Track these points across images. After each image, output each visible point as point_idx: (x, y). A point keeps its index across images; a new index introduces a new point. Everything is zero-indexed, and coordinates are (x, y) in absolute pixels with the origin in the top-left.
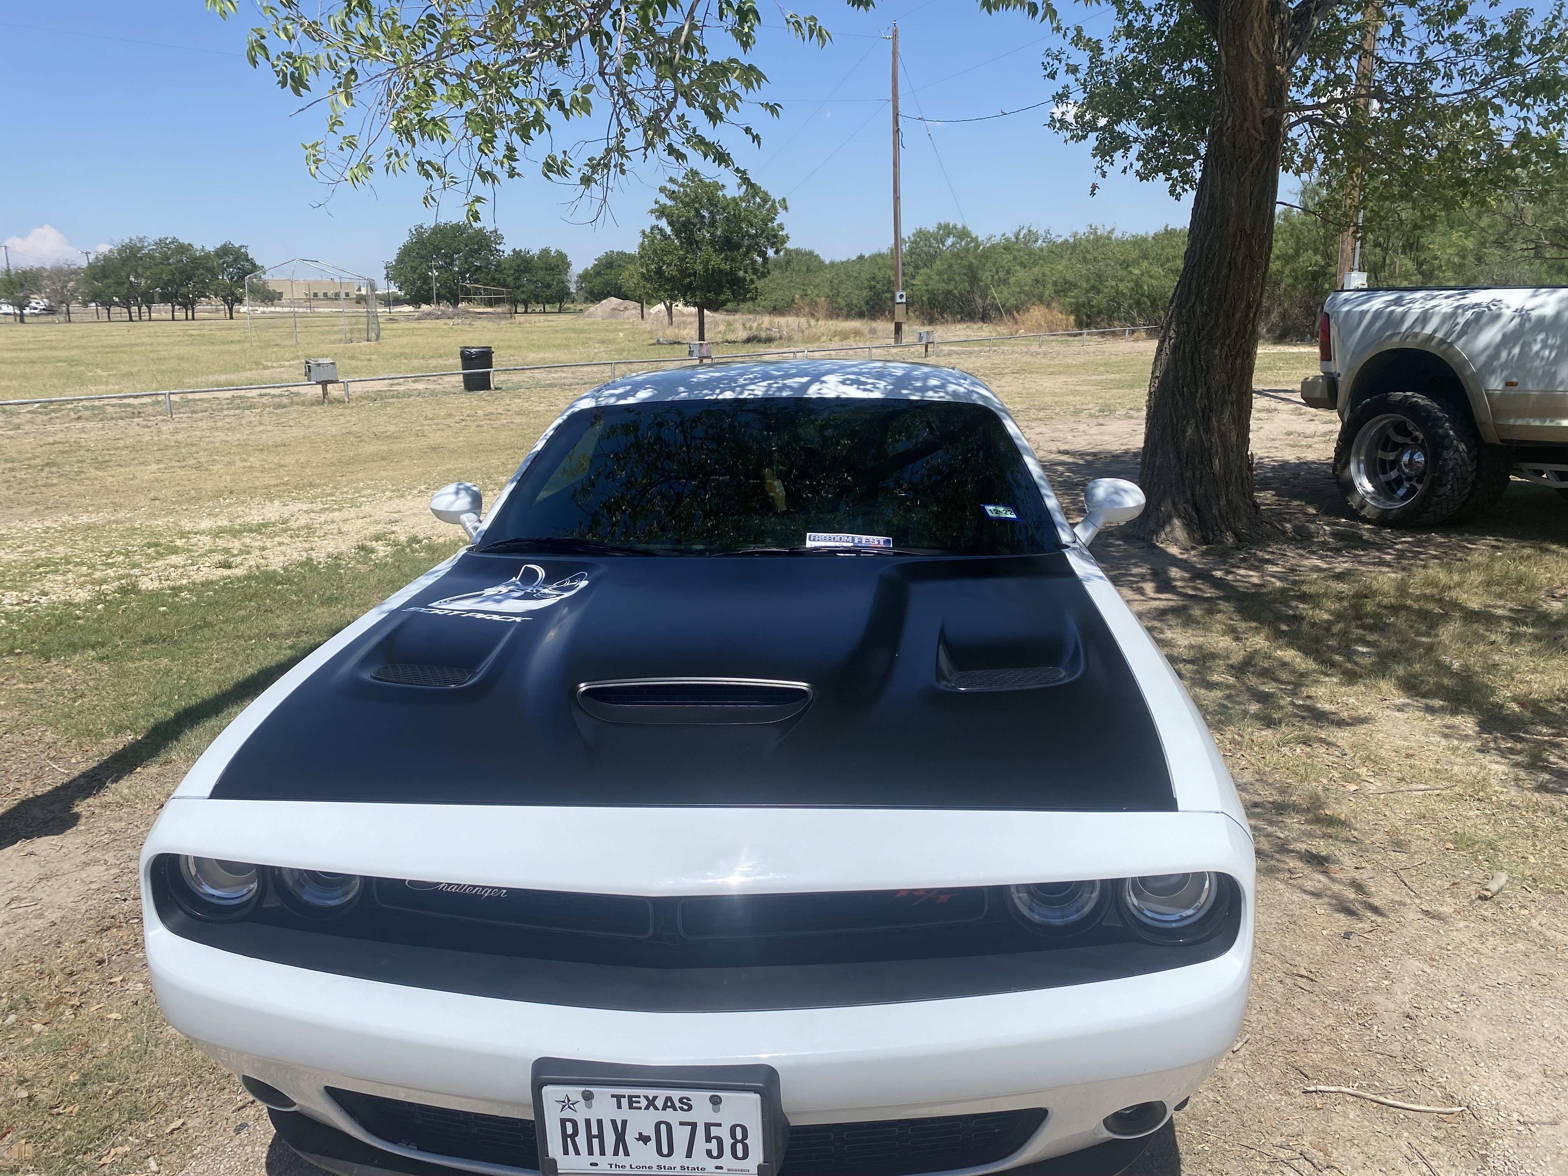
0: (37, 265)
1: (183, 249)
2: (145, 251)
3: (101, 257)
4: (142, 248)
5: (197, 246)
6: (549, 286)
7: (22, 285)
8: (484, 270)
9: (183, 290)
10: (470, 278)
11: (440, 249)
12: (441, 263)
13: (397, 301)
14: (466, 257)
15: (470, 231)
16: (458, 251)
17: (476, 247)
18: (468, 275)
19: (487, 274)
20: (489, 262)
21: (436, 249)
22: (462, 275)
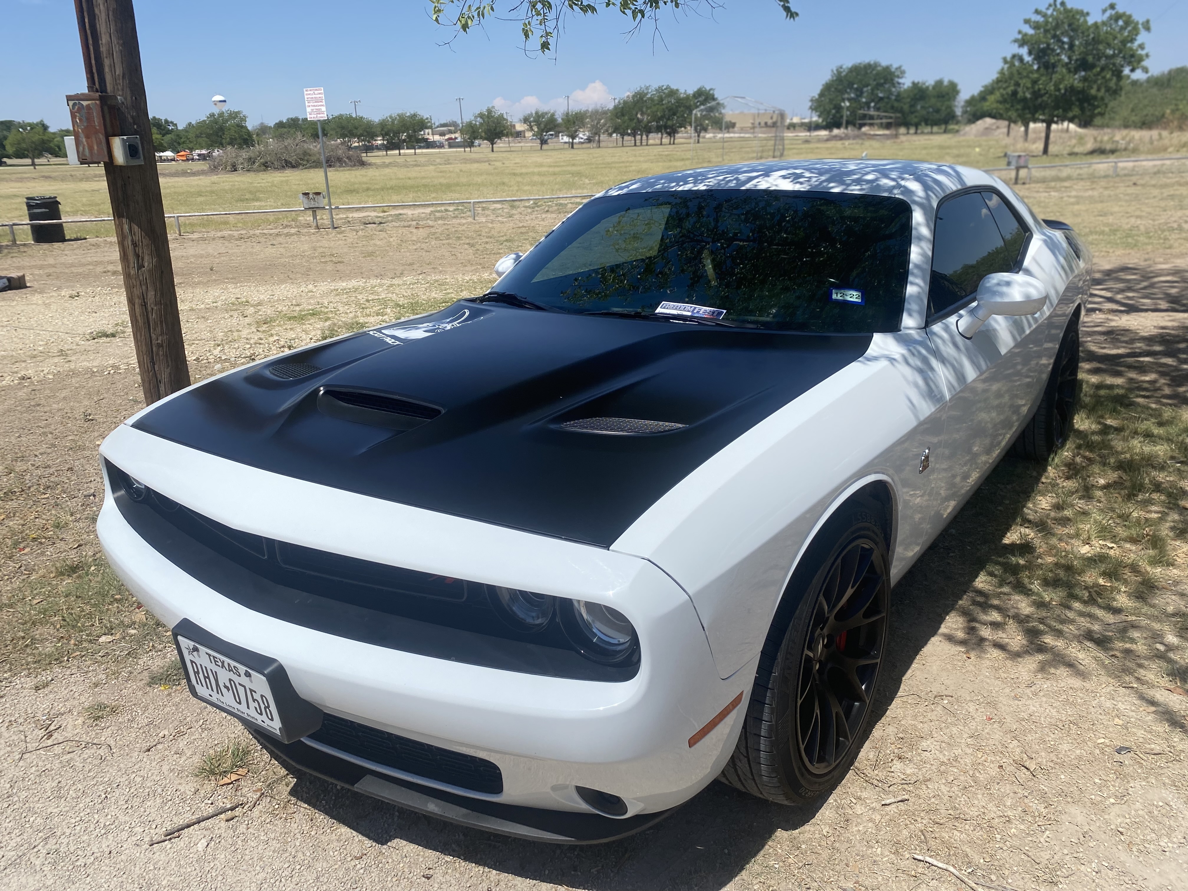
0: (584, 109)
1: (673, 93)
2: (649, 96)
3: (622, 101)
4: (647, 94)
5: (682, 91)
6: (938, 111)
7: (574, 123)
8: (886, 100)
9: (670, 123)
10: (874, 107)
11: (853, 84)
12: (852, 95)
13: (817, 127)
14: (872, 90)
15: (879, 68)
16: (867, 86)
17: (882, 81)
18: (872, 104)
19: (887, 103)
20: (891, 93)
21: (850, 85)
22: (867, 104)
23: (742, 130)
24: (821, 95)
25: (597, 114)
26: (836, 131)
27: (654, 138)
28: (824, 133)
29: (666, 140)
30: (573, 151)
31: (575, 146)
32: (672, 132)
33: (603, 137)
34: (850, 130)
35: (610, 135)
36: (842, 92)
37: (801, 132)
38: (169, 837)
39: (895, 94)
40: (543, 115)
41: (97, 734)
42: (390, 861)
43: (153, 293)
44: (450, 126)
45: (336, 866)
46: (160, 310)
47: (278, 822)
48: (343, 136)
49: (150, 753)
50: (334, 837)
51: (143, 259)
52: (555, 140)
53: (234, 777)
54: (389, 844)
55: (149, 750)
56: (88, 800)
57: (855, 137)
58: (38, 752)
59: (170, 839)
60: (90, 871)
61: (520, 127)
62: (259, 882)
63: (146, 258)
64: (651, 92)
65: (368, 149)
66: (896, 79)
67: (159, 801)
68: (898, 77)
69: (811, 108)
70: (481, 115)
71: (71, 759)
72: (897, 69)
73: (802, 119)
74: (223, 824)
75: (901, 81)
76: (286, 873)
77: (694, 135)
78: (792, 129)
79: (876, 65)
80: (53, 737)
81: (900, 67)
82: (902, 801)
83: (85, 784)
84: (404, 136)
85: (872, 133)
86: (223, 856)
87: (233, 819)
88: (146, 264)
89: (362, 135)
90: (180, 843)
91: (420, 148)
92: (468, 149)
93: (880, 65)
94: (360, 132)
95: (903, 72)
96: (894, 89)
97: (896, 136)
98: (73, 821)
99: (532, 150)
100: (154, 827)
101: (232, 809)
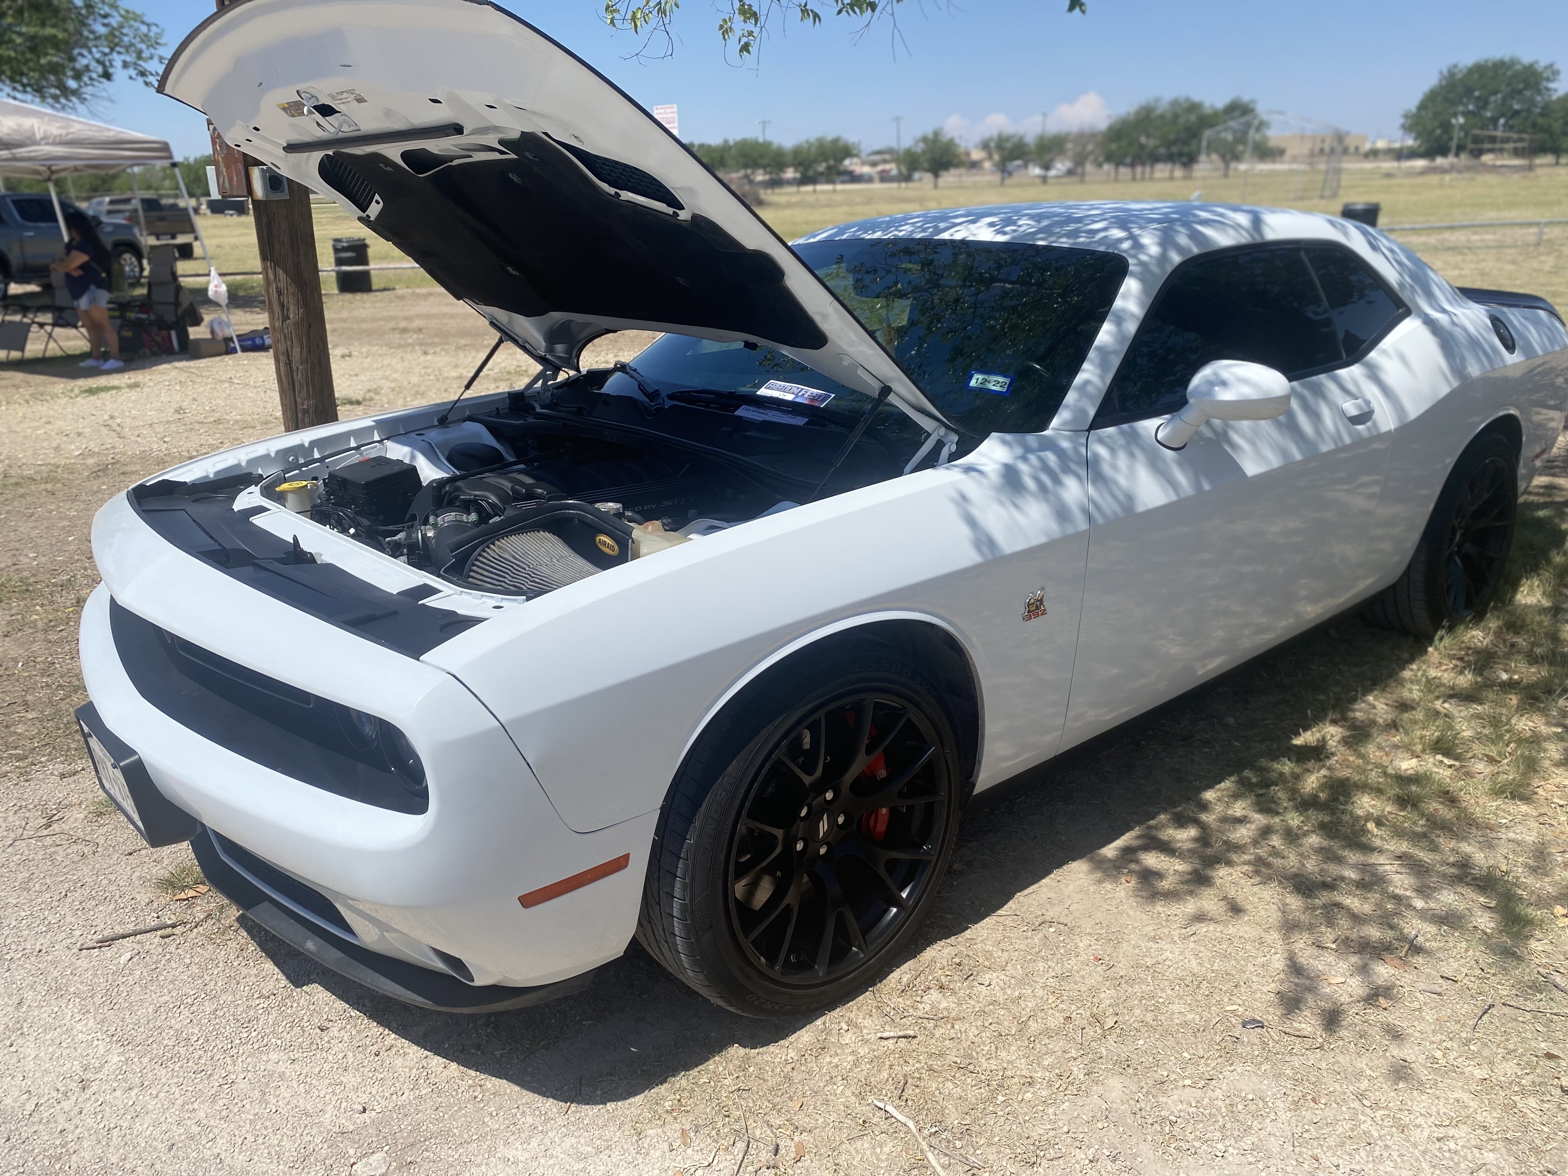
1: (1194, 107)
2: (1159, 112)
5: (1208, 104)
7: (1050, 149)
8: (1524, 114)
9: (1186, 149)
10: (1505, 125)
11: (1473, 91)
12: (1471, 107)
13: (1412, 154)
14: (1504, 100)
15: (1518, 67)
16: (1496, 93)
17: (1521, 86)
18: (1502, 121)
19: (1526, 119)
20: (1532, 102)
21: (1469, 92)
22: (1494, 121)
23: (1294, 159)
24: (1422, 106)
25: (1082, 138)
26: (1440, 161)
27: (1162, 170)
28: (1420, 163)
29: (1179, 172)
30: (1043, 188)
31: (1049, 181)
32: (1188, 160)
33: (1089, 168)
34: (1464, 159)
35: (1100, 165)
36: (1453, 103)
37: (1385, 161)
38: (99, 945)
39: (1541, 105)
40: (1008, 139)
41: (92, 830)
42: (295, 1005)
43: (298, 350)
44: (883, 153)
45: (240, 1002)
46: (306, 370)
47: (210, 947)
48: (746, 166)
49: (131, 857)
50: (254, 971)
51: (288, 310)
52: (1023, 172)
53: (191, 893)
54: (304, 988)
55: (130, 854)
56: (48, 896)
57: (1468, 169)
58: (30, 841)
59: (100, 947)
60: (13, 966)
61: (976, 155)
62: (158, 1005)
63: (292, 309)
64: (1163, 107)
65: (776, 183)
66: (1545, 83)
67: (112, 907)
68: (1548, 80)
69: (1403, 126)
70: (925, 139)
71: (55, 852)
72: (1546, 68)
73: (1390, 142)
74: (157, 940)
75: (1551, 85)
76: (189, 1000)
77: (1221, 165)
78: (1371, 157)
79: (1513, 62)
80: (51, 828)
81: (1551, 66)
82: (905, 1037)
83: (54, 879)
84: (821, 168)
85: (1499, 163)
86: (139, 973)
87: (170, 936)
88: (291, 316)
89: (768, 165)
90: (108, 952)
91: (843, 182)
92: (903, 185)
93: (1519, 63)
94: (765, 161)
95: (1556, 73)
96: (1539, 98)
97: (1531, 168)
98: (24, 914)
99: (990, 185)
100: (93, 932)
101: (174, 926)
